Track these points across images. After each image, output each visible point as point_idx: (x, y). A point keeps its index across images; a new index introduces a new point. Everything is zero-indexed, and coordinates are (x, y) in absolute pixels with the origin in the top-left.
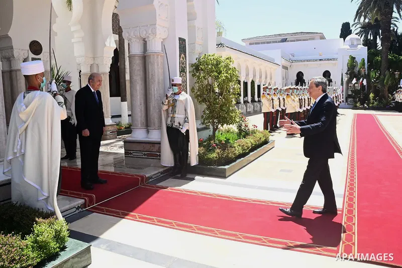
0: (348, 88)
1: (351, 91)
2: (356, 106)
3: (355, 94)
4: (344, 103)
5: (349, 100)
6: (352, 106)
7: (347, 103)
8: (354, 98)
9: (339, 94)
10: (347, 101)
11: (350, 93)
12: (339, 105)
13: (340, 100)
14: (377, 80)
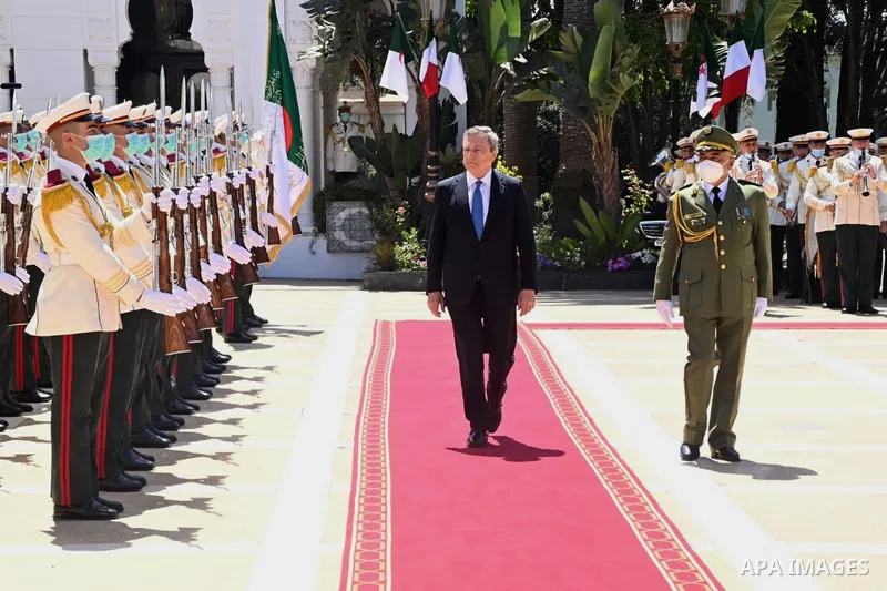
0: (329, 125)
1: (353, 142)
2: (390, 264)
3: (386, 169)
4: (303, 241)
5: (342, 213)
6: (360, 264)
7: (322, 242)
8: (370, 196)
9: (259, 167)
10: (321, 225)
11: (345, 161)
12: (259, 254)
13: (265, 219)
14: (535, 62)
